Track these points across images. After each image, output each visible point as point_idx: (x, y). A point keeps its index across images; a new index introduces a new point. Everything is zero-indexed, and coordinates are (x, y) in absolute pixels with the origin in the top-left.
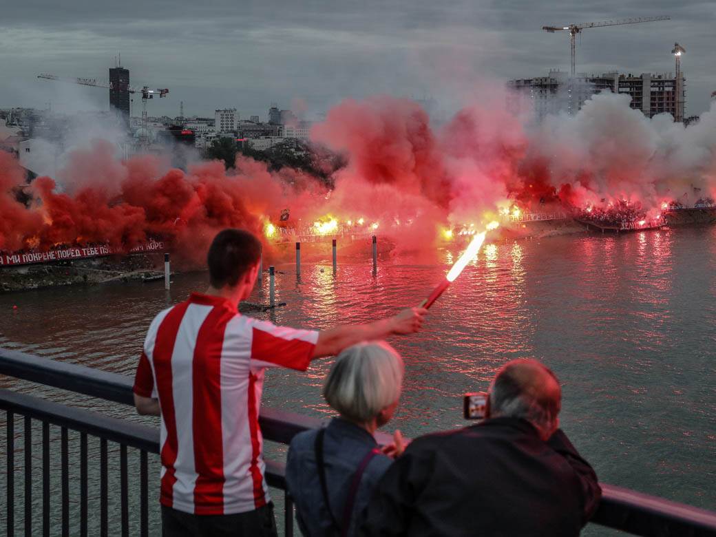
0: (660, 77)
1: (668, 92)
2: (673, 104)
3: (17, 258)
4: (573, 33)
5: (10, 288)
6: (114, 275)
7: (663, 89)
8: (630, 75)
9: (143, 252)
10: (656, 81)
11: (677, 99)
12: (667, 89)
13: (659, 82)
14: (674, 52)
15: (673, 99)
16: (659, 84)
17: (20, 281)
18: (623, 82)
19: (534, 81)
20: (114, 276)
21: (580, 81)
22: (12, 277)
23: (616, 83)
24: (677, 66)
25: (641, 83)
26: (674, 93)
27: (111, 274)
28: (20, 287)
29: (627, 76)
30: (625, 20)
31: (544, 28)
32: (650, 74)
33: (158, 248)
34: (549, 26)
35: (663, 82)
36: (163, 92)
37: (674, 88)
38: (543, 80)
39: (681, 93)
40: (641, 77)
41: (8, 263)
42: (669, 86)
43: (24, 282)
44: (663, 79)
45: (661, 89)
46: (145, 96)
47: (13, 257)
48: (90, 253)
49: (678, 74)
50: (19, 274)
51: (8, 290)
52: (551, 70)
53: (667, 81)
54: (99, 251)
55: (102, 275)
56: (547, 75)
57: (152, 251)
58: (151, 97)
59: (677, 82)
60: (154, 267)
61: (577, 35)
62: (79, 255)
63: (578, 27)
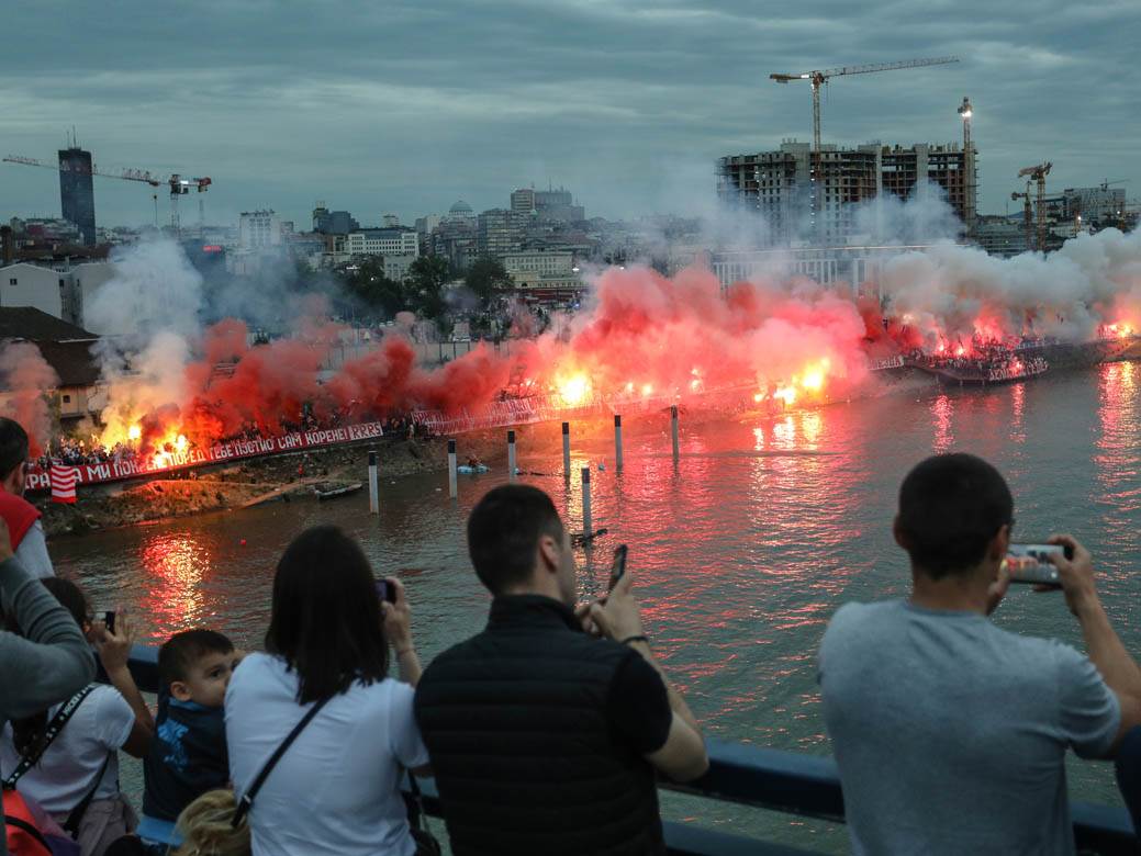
0: (939, 148)
1: (953, 172)
2: (961, 189)
3: (105, 470)
4: (815, 83)
5: (99, 524)
6: (264, 490)
7: (946, 167)
8: (897, 146)
9: (301, 449)
10: (935, 156)
11: (966, 181)
12: (951, 167)
13: (939, 156)
14: (961, 110)
15: (961, 181)
16: (939, 159)
17: (113, 510)
18: (887, 157)
19: (760, 158)
20: (265, 492)
21: (827, 156)
22: (98, 504)
23: (879, 158)
24: (967, 132)
25: (914, 158)
26: (961, 172)
27: (260, 490)
28: (116, 520)
29: (893, 149)
30: (855, 68)
31: (772, 77)
32: (927, 144)
33: (325, 440)
34: (779, 73)
35: (945, 156)
36: (204, 183)
37: (962, 165)
38: (774, 156)
39: (972, 173)
40: (914, 149)
41: (91, 478)
42: (954, 163)
43: (121, 512)
44: (946, 151)
45: (942, 166)
46: (176, 189)
47: (97, 468)
48: (219, 454)
49: (967, 144)
50: (109, 497)
51: (96, 526)
52: (784, 140)
53: (951, 155)
54: (233, 451)
55: (244, 492)
56: (778, 148)
57: (316, 446)
58: (186, 191)
59: (966, 156)
60: (325, 473)
61: (822, 85)
62: (204, 459)
63: (824, 74)
